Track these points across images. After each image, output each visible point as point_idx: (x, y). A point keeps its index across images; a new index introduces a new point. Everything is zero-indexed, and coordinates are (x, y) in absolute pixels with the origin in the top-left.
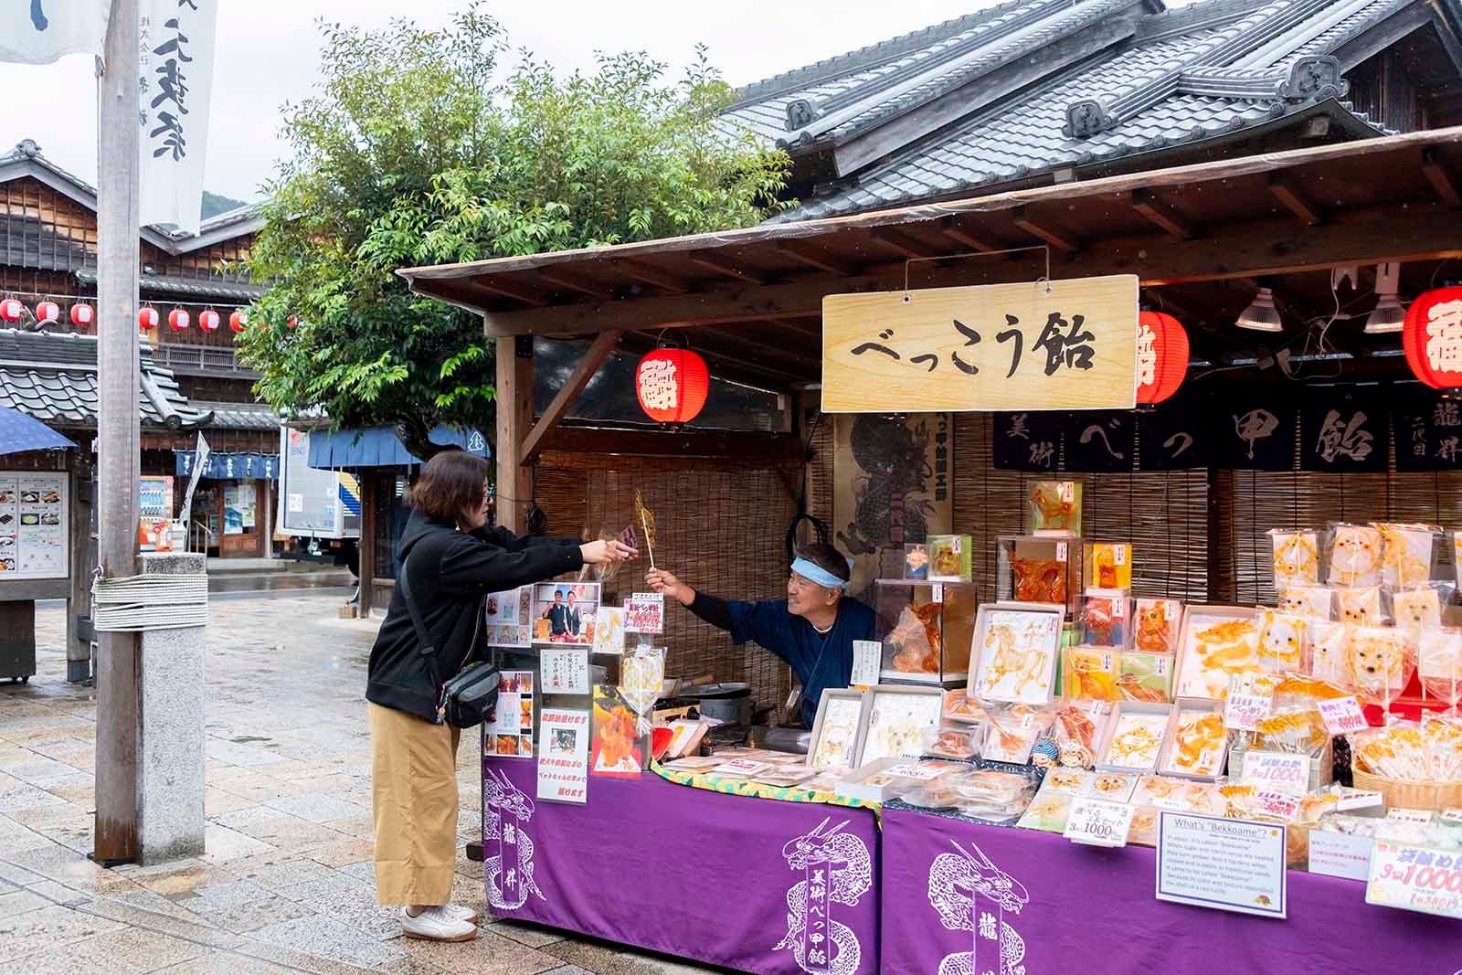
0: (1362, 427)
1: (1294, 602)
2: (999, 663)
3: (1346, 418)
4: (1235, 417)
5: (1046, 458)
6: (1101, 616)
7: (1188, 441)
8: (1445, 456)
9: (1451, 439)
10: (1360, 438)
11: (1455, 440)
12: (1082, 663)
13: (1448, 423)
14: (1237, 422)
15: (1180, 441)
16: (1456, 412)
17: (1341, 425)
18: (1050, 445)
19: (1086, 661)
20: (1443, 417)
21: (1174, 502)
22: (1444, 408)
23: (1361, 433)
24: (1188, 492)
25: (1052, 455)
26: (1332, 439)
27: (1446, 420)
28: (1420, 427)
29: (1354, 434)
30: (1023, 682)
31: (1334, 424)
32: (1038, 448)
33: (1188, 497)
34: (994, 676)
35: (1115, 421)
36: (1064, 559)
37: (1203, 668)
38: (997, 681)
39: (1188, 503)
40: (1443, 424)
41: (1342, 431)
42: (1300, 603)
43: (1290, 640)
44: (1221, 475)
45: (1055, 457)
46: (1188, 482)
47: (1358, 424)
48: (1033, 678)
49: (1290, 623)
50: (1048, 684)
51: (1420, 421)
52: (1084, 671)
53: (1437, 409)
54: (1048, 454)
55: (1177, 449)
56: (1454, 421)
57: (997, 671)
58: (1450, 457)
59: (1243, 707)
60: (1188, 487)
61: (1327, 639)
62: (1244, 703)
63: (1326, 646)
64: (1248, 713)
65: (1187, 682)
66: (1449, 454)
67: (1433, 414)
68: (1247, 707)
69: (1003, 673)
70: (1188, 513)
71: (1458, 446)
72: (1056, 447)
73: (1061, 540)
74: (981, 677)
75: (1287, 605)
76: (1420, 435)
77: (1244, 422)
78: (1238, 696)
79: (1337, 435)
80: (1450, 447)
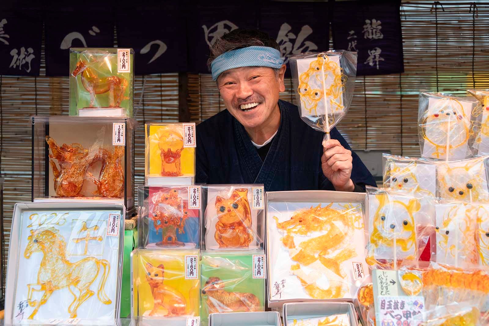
0: (308, 39)
1: (400, 181)
2: (45, 277)
3: (296, 30)
4: (204, 27)
5: (27, 63)
6: (170, 210)
7: (163, 48)
8: (371, 64)
9: (376, 50)
10: (307, 48)
11: (379, 51)
12: (155, 270)
13: (374, 36)
14: (206, 31)
15: (155, 48)
16: (380, 27)
17: (292, 36)
18: (31, 50)
19: (161, 266)
20: (370, 31)
21: (148, 105)
22: (371, 24)
23: (308, 43)
24: (161, 96)
25: (33, 60)
26: (285, 49)
27: (372, 34)
28: (353, 40)
29: (303, 44)
30: (80, 300)
31: (287, 36)
32: (19, 54)
33: (162, 100)
34: (38, 296)
35: (94, 28)
36: (122, 143)
37: (295, 263)
38: (44, 301)
39: (162, 105)
40: (370, 37)
41: (293, 41)
42: (406, 181)
43: (405, 223)
44: (190, 80)
45: (36, 63)
46: (161, 87)
47: (305, 37)
48: (92, 294)
49: (405, 205)
50: (113, 299)
51: (353, 35)
52: (159, 279)
53: (366, 24)
54: (29, 59)
55: (154, 54)
56: (378, 35)
57: (43, 288)
58: (375, 65)
59: (396, 312)
60: (161, 91)
61: (449, 220)
62: (396, 307)
63: (449, 228)
64: (403, 319)
65: (280, 282)
66: (375, 62)
67: (363, 29)
68: (399, 312)
69: (51, 291)
70: (162, 115)
71: (381, 55)
72: (37, 53)
73: (117, 120)
74: (22, 297)
75: (392, 184)
76: (353, 46)
77: (213, 31)
78: (387, 298)
79: (289, 45)
80: (375, 56)
